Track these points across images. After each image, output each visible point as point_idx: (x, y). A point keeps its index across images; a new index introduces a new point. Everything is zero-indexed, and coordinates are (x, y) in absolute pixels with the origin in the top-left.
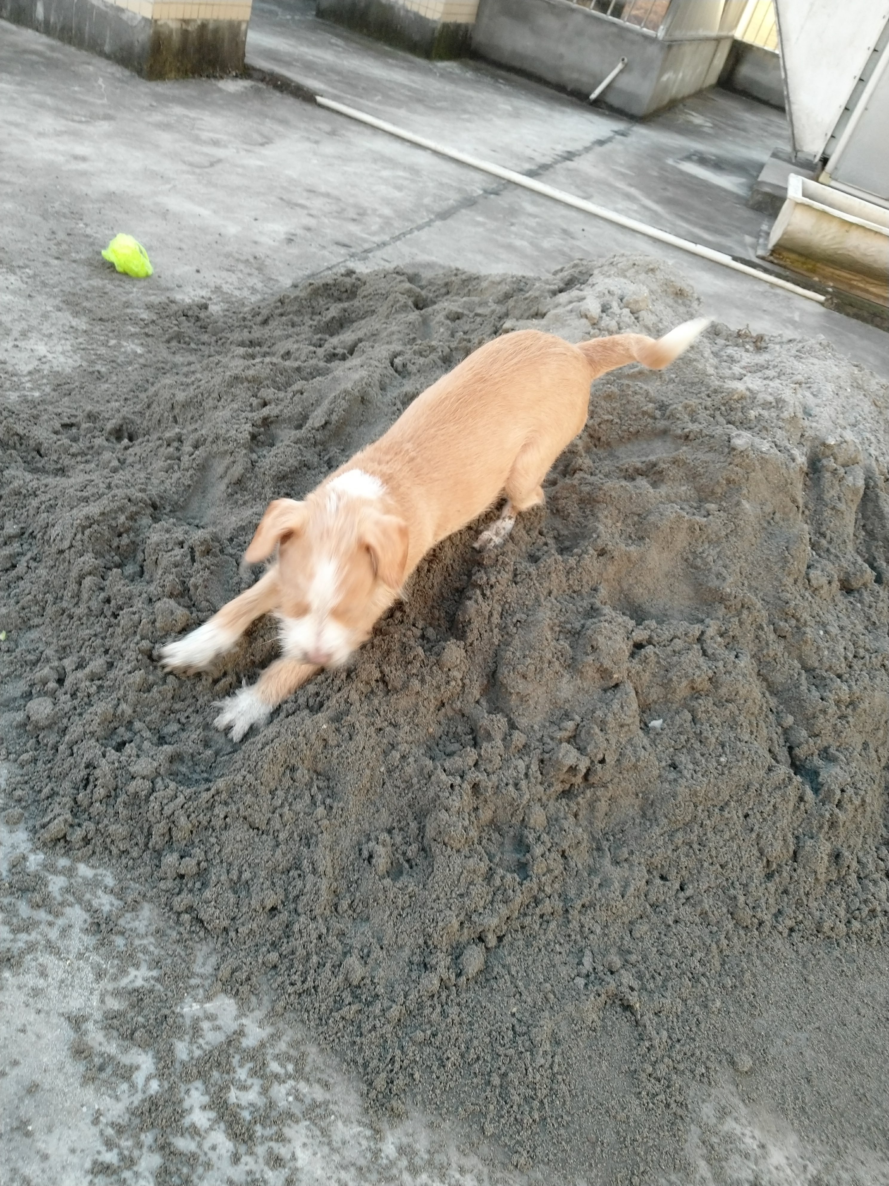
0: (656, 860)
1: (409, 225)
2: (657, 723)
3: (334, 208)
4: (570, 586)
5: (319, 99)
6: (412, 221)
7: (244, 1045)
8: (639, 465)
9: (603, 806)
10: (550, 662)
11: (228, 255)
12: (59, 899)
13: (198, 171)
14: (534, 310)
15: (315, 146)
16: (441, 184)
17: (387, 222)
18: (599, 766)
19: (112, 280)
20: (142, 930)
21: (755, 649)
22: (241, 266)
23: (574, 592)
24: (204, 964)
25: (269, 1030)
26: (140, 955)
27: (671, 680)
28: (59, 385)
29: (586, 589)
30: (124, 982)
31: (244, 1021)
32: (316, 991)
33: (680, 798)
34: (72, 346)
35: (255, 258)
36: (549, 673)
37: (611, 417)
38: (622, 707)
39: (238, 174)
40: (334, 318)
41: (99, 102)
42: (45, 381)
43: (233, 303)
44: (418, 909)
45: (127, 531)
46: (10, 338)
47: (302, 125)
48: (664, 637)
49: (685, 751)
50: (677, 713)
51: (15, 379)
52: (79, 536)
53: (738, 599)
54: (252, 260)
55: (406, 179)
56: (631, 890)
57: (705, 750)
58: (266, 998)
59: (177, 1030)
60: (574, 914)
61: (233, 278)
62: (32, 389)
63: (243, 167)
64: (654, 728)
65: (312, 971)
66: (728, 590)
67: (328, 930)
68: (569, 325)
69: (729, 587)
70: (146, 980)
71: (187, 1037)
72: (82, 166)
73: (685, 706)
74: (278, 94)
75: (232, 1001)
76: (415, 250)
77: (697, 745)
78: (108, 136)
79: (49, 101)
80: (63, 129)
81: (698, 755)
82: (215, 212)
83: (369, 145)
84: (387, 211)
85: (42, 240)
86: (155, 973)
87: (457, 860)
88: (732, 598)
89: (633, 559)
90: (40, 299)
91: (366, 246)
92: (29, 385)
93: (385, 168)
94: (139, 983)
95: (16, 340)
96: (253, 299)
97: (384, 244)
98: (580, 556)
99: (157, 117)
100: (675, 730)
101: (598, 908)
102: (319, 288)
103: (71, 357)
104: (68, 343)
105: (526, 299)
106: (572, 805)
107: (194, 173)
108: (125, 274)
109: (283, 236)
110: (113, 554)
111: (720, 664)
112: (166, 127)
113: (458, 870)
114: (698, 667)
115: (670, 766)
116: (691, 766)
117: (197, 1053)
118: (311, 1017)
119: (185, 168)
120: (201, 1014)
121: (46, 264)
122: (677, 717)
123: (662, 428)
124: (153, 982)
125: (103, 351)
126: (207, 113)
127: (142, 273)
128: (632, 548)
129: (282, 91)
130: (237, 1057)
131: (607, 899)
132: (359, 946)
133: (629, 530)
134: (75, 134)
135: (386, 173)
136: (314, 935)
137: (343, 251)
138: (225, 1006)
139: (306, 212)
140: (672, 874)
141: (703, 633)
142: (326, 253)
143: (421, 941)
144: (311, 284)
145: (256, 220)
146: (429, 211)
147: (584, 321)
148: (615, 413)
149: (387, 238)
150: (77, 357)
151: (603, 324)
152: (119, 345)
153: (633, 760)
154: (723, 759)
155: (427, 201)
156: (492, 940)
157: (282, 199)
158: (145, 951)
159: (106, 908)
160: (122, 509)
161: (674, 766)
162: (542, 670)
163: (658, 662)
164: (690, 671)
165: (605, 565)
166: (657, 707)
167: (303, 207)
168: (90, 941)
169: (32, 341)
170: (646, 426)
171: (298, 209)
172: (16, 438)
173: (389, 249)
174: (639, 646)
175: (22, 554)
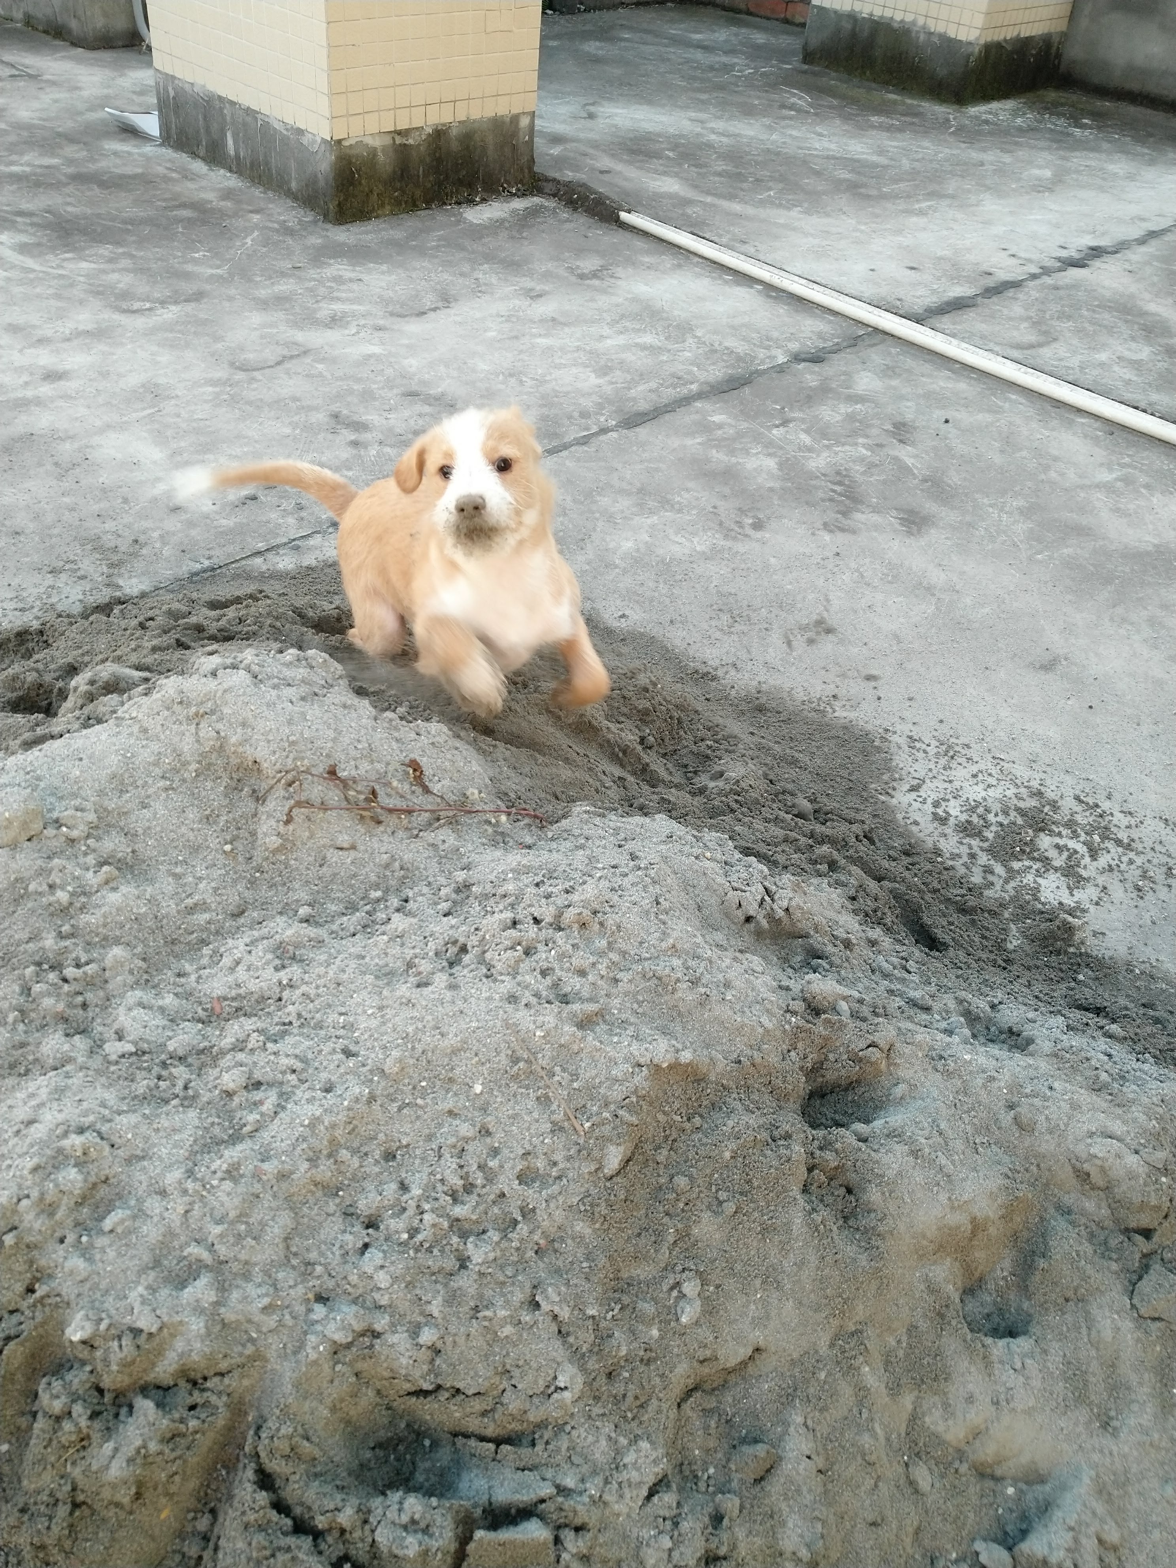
5: (624, 216)
61: (39, 587)
63: (334, 360)
72: (43, 390)
78: (153, 331)
80: (90, 327)
82: (174, 453)
83: (642, 289)
93: (624, 332)
99: (283, 286)
112: (274, 303)
119: (222, 373)
135: (613, 342)
139: (353, 437)
142: (290, 520)
146: (618, 411)
155: (639, 390)
157: (336, 416)
167: (360, 427)
171: (344, 432)
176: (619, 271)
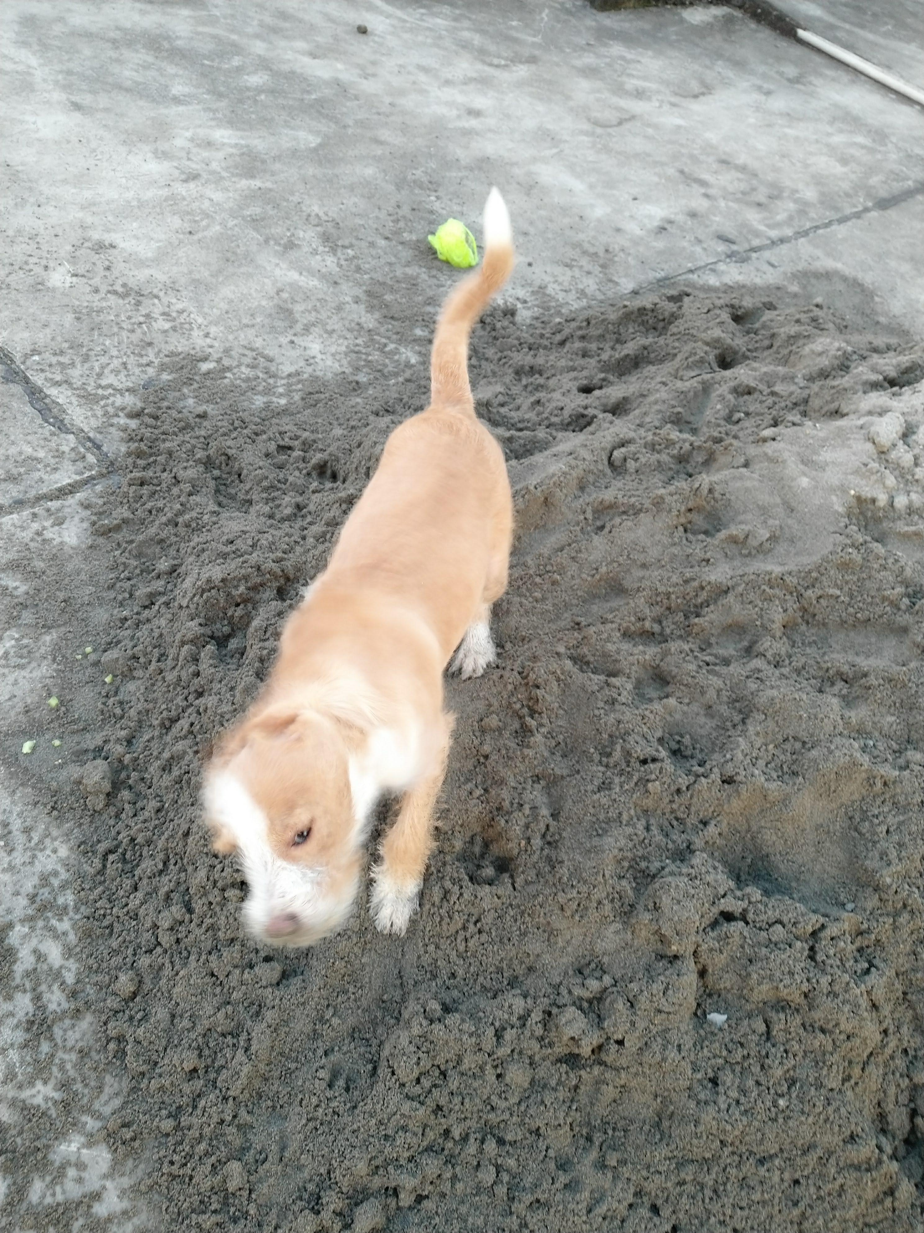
0: (650, 1187)
1: (831, 215)
2: (718, 1018)
3: (743, 186)
4: (672, 812)
5: (801, 33)
6: (836, 209)
7: (94, 1210)
8: (845, 668)
9: (609, 1092)
10: (599, 903)
11: (577, 245)
12: (18, 981)
13: (599, 131)
14: (833, 406)
15: (763, 98)
16: (909, 156)
17: (803, 208)
18: (614, 1047)
19: (429, 268)
20: (69, 1044)
21: (907, 966)
22: (584, 262)
23: (677, 819)
24: (106, 1103)
25: (125, 1204)
26: (55, 1069)
27: (749, 975)
28: (311, 393)
29: (693, 820)
30: (25, 1094)
31: (109, 1184)
32: (191, 1180)
33: (701, 1128)
34: (347, 347)
35: (607, 251)
36: (593, 915)
37: (838, 592)
38: (666, 989)
39: (645, 137)
40: (628, 355)
41: (531, 39)
42: (300, 386)
43: (548, 309)
44: (335, 1132)
45: (246, 601)
46: (292, 332)
47: (762, 69)
48: (763, 917)
49: (738, 1069)
50: (750, 1016)
51: (271, 381)
52: (198, 597)
53: (899, 896)
54: (601, 254)
55: (863, 147)
56: (602, 1209)
57: (763, 1080)
58: (142, 1166)
59: (42, 1167)
60: (519, 1207)
61: (565, 276)
62: (281, 395)
63: (656, 127)
64: (711, 1024)
65: (197, 1158)
66: (888, 880)
67: (235, 1117)
68: (850, 447)
69: (892, 876)
70: (46, 1099)
71: (48, 1179)
72: (473, 123)
73: (761, 1012)
74: (753, 25)
75: (109, 1156)
76: (819, 253)
77: (756, 1069)
78: (520, 84)
79: (477, 39)
80: (474, 75)
81: (751, 1083)
82: (591, 187)
83: (837, 97)
84: (810, 194)
85: (383, 215)
86: (57, 1096)
87: (394, 1099)
88: (891, 891)
89: (771, 798)
90: (344, 287)
91: (756, 242)
92: (281, 390)
93: (841, 131)
94: (38, 1100)
95: (295, 335)
96: (576, 305)
97: (782, 241)
98: (697, 776)
99: (589, 59)
100: (736, 1038)
101: (552, 1211)
102: (632, 313)
103: (339, 361)
104: (346, 343)
105: (833, 387)
106: (572, 1075)
107: (593, 134)
108: (447, 263)
109: (656, 223)
110: (226, 622)
111: (825, 981)
112: (590, 72)
113: (392, 1108)
114: (791, 973)
115: (710, 1080)
116: (734, 1094)
117: (49, 1200)
118: (171, 1209)
119: (586, 126)
120: (73, 1159)
121: (372, 244)
122: (746, 1022)
123: (904, 623)
124: (50, 1104)
125: (375, 356)
126: (650, 53)
127: (464, 263)
128: (773, 785)
129: (759, 22)
130: (81, 1221)
131: (565, 1208)
132: (259, 1148)
133: (782, 757)
134: (483, 82)
135: (838, 139)
136: (215, 1119)
137: (721, 248)
138: (99, 1159)
139: (703, 190)
140: (666, 1212)
141: (823, 927)
142: (698, 249)
143: (323, 1170)
144: (625, 306)
145: (635, 199)
146: (869, 195)
147: (869, 446)
148: (846, 589)
149: (788, 232)
150: (345, 362)
151: (893, 455)
152: (396, 352)
153: (658, 1057)
154: (782, 1102)
155: (874, 180)
156: (406, 1199)
157: (682, 172)
158: (62, 1068)
159: (52, 1007)
160: (246, 578)
161: (714, 1081)
162: (586, 908)
163: (742, 947)
164: (778, 974)
165: (729, 796)
166: (729, 996)
167: (703, 183)
168: (20, 1036)
169: (311, 337)
170: (881, 616)
171: (695, 186)
172: (223, 457)
173: (784, 249)
174: (728, 917)
175: (164, 594)
176: (812, 78)
